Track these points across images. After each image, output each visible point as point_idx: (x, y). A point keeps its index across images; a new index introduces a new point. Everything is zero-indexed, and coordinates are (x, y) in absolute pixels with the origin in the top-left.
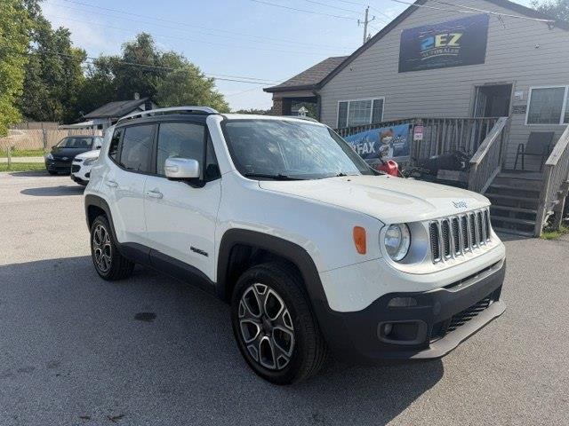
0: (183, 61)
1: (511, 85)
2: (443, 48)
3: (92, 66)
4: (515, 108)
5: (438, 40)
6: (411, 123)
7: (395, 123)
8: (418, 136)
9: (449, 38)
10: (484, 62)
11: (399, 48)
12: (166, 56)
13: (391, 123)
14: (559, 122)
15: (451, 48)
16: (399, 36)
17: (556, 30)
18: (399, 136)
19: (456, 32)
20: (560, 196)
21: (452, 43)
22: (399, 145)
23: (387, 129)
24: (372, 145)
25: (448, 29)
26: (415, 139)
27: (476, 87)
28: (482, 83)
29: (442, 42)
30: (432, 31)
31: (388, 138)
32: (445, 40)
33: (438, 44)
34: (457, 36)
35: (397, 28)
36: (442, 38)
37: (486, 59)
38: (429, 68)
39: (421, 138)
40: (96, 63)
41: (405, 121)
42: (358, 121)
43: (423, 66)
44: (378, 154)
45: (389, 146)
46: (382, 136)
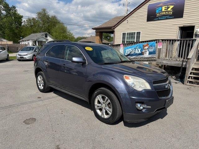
2: (165, 12)
4: (196, 35)
6: (157, 41)
7: (150, 41)
9: (168, 8)
10: (182, 17)
11: (147, 12)
13: (148, 41)
15: (169, 11)
16: (147, 7)
18: (152, 46)
19: (171, 5)
21: (169, 9)
22: (151, 50)
24: (139, 50)
25: (167, 4)
26: (158, 48)
27: (179, 27)
28: (182, 26)
29: (165, 9)
30: (161, 5)
32: (167, 8)
33: (163, 10)
34: (172, 7)
35: (146, 4)
36: (165, 7)
37: (184, 16)
38: (159, 20)
39: (161, 47)
41: (154, 41)
42: (130, 40)
43: (157, 19)
44: (142, 54)
45: (147, 50)
46: (144, 46)
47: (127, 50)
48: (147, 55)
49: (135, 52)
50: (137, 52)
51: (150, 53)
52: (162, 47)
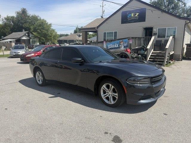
0: (39, 18)
1: (153, 28)
2: (134, 17)
3: (4, 20)
4: (154, 34)
5: (132, 15)
6: (129, 39)
8: (131, 42)
9: (135, 14)
11: (121, 17)
12: (32, 16)
13: (123, 39)
14: (165, 37)
15: (136, 17)
16: (121, 13)
17: (163, 13)
18: (125, 42)
19: (137, 13)
20: (168, 56)
21: (136, 16)
22: (125, 45)
23: (121, 41)
24: (117, 45)
25: (135, 12)
26: (130, 43)
28: (145, 27)
30: (130, 12)
31: (122, 43)
33: (132, 16)
34: (138, 14)
35: (120, 11)
36: (133, 14)
37: (146, 20)
38: (130, 23)
40: (6, 19)
41: (127, 38)
42: (110, 38)
43: (128, 22)
44: (119, 48)
45: (122, 45)
46: (120, 42)
47: (109, 46)
48: (122, 48)
49: (114, 47)
50: (115, 46)
51: (124, 47)
52: (132, 42)
